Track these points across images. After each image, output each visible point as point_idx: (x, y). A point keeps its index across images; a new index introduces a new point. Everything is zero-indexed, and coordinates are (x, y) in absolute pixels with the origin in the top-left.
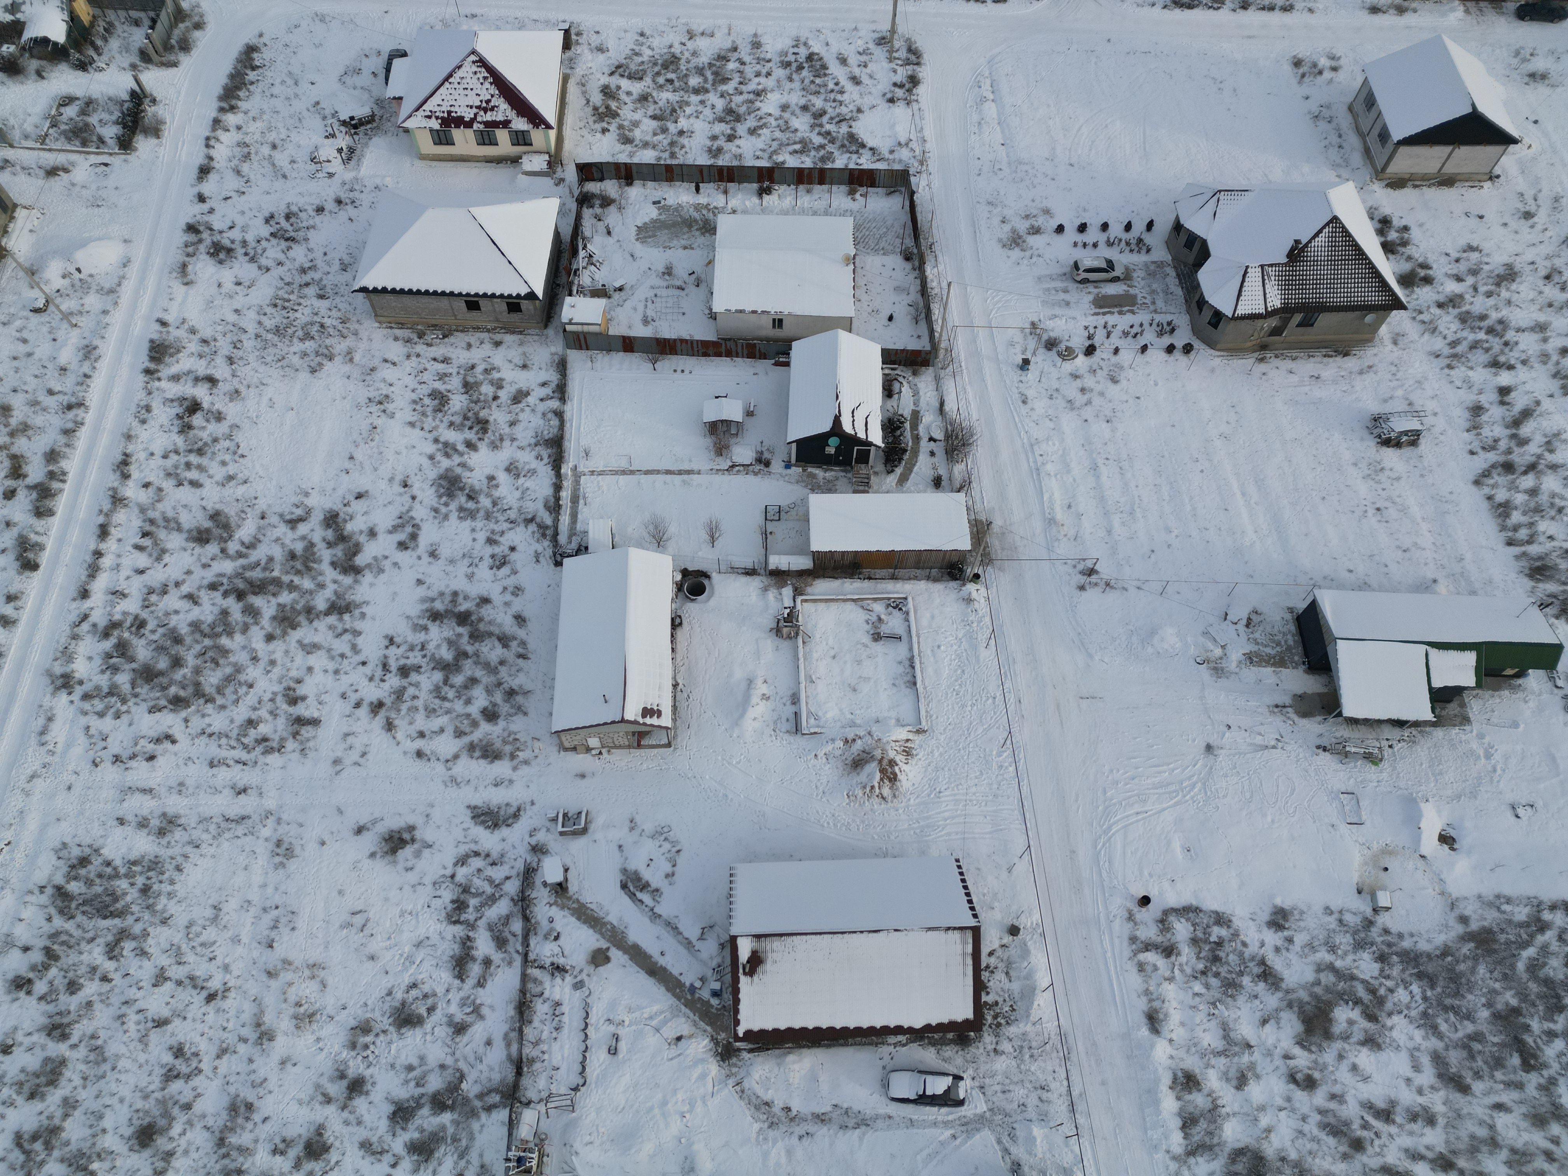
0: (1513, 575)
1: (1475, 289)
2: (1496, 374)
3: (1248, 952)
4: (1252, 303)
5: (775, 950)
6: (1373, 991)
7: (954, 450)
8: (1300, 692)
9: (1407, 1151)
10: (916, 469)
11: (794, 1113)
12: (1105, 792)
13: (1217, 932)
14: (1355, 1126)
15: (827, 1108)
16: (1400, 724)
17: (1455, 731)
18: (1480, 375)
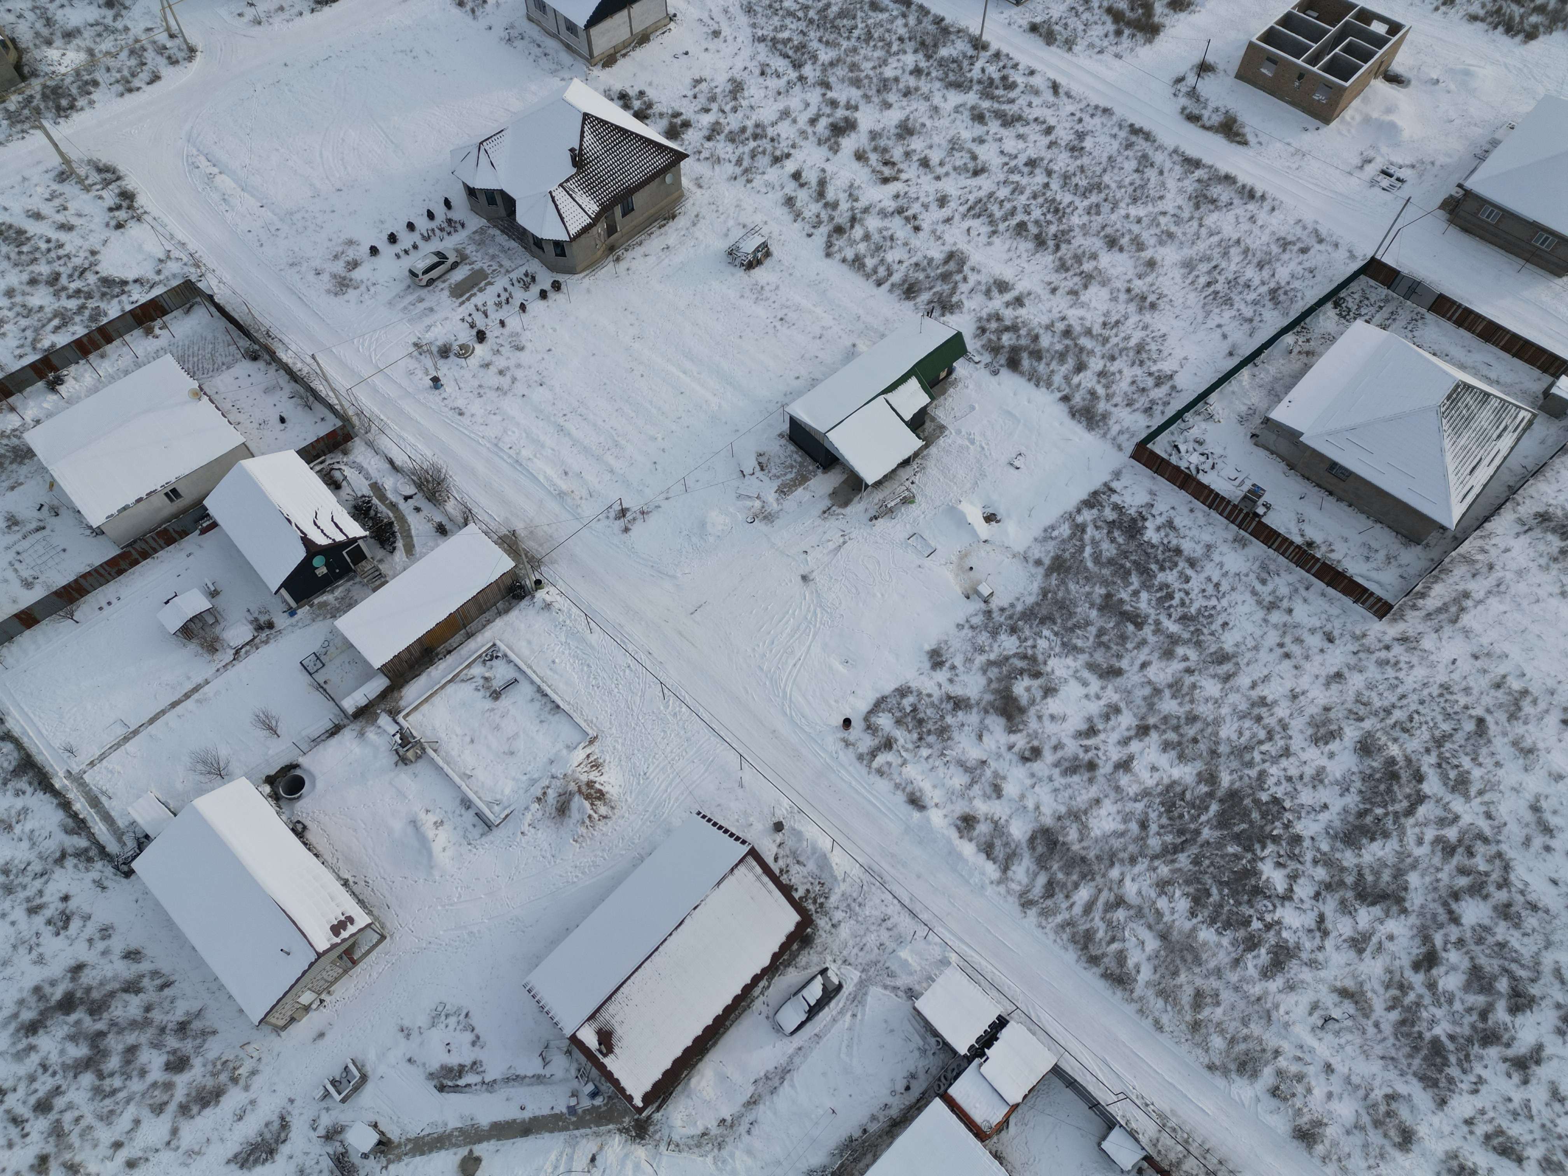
0: (897, 305)
1: (723, 111)
2: (782, 167)
3: (935, 699)
4: (577, 221)
5: (615, 1014)
6: (1024, 657)
7: (434, 494)
8: (831, 490)
9: (1119, 743)
10: (413, 532)
11: (729, 1119)
12: (762, 669)
13: (907, 702)
14: (1082, 755)
15: (750, 1090)
16: (906, 463)
17: (941, 441)
18: (773, 174)
